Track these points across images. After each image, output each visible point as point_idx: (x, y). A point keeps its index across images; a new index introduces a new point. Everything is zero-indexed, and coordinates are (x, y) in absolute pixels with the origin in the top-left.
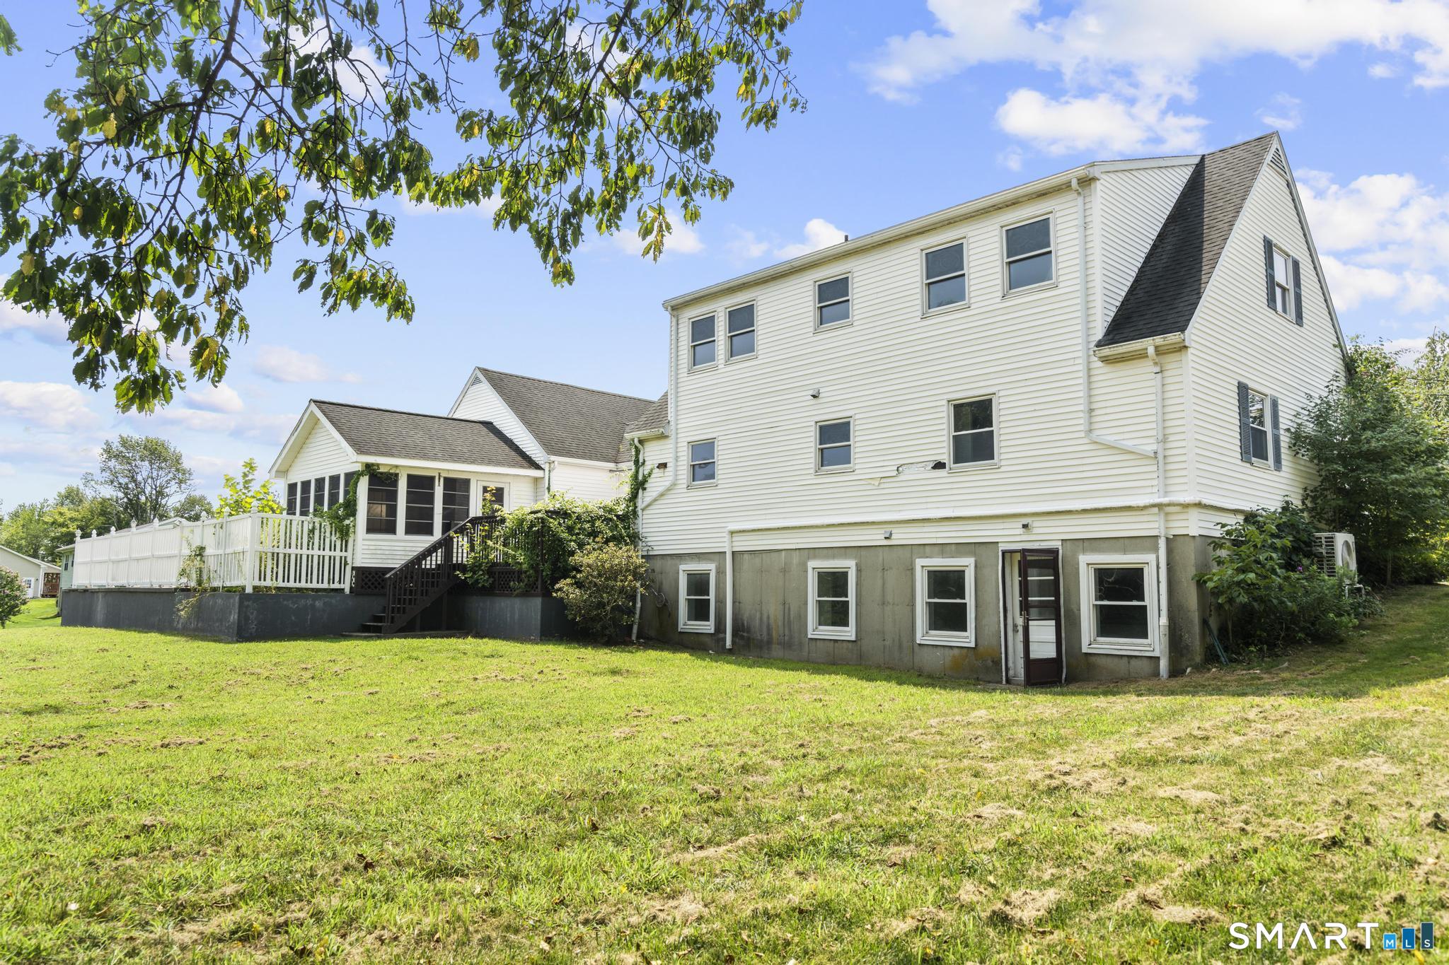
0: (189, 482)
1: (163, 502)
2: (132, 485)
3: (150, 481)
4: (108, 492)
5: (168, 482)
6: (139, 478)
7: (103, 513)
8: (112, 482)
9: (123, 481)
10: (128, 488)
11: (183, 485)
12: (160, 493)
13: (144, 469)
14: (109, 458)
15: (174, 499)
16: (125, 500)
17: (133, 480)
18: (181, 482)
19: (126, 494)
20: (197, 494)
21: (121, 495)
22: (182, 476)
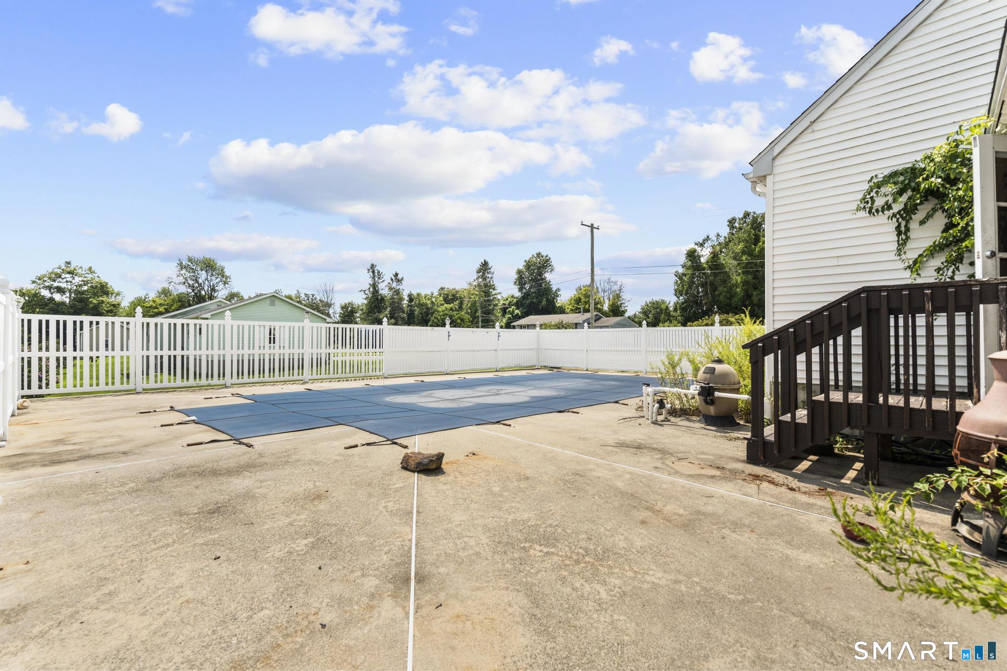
0: (229, 283)
1: (215, 295)
2: (196, 286)
3: (207, 282)
4: (183, 289)
5: (218, 283)
6: (200, 281)
7: (180, 301)
8: (184, 283)
9: (191, 282)
10: (194, 287)
11: (226, 285)
12: (213, 290)
13: (203, 275)
14: (182, 269)
15: (222, 293)
16: (193, 294)
17: (197, 282)
18: (225, 283)
19: (193, 291)
20: (235, 291)
21: (190, 291)
22: (225, 279)
